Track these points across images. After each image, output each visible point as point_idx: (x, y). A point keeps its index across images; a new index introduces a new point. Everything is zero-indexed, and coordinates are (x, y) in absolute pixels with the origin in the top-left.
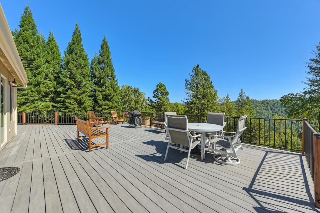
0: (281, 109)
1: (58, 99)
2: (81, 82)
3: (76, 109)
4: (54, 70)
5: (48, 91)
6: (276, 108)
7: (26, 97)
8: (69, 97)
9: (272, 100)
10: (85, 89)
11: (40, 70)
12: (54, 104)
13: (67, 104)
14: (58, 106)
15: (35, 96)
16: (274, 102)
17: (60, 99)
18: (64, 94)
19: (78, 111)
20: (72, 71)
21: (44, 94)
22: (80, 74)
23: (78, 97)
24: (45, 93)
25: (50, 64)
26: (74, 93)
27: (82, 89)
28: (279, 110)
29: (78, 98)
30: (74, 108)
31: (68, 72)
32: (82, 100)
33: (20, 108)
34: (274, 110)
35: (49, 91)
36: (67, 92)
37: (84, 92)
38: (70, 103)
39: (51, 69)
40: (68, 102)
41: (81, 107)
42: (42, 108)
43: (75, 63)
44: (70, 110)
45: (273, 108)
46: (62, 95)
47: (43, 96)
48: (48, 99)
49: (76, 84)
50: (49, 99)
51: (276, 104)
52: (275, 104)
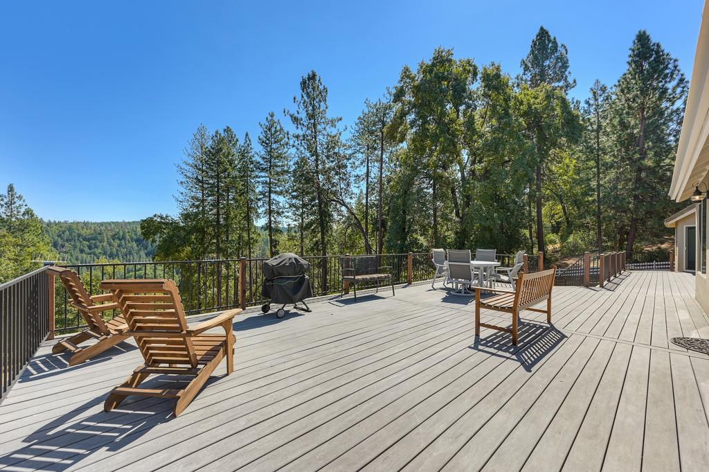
0: (78, 244)
6: (67, 241)
9: (55, 222)
16: (61, 227)
28: (75, 247)
34: (63, 246)
45: (60, 242)
51: (67, 232)
52: (63, 232)
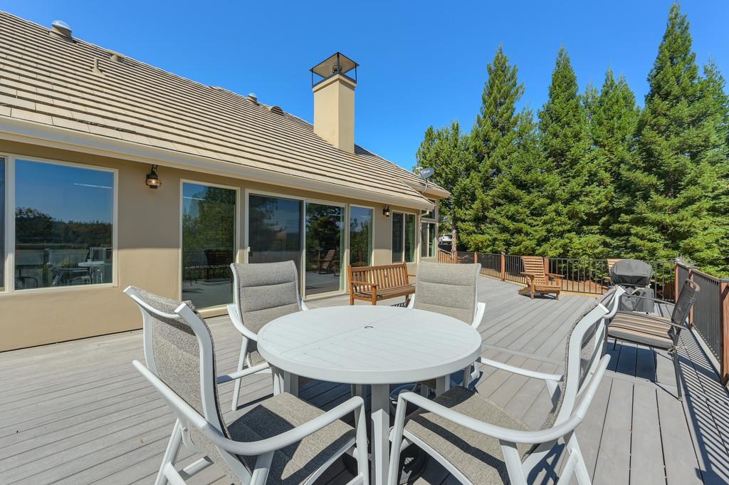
1: (615, 227)
2: (681, 173)
3: (662, 252)
4: (612, 157)
5: (594, 210)
7: (549, 226)
8: (641, 221)
10: (693, 191)
11: (578, 167)
12: (608, 240)
13: (633, 240)
14: (615, 244)
15: (565, 224)
17: (620, 226)
18: (627, 213)
19: (665, 260)
20: (653, 147)
21: (585, 218)
22: (678, 148)
23: (668, 219)
24: (586, 214)
25: (604, 146)
26: (654, 209)
27: (685, 194)
29: (668, 221)
30: (655, 249)
31: (640, 154)
32: (681, 227)
33: (539, 247)
35: (596, 209)
36: (635, 208)
37: (691, 201)
38: (642, 237)
39: (602, 160)
40: (636, 235)
41: (677, 248)
42: (579, 249)
43: (663, 121)
44: (642, 255)
46: (624, 217)
47: (584, 223)
48: (597, 227)
49: (663, 181)
50: (599, 229)
